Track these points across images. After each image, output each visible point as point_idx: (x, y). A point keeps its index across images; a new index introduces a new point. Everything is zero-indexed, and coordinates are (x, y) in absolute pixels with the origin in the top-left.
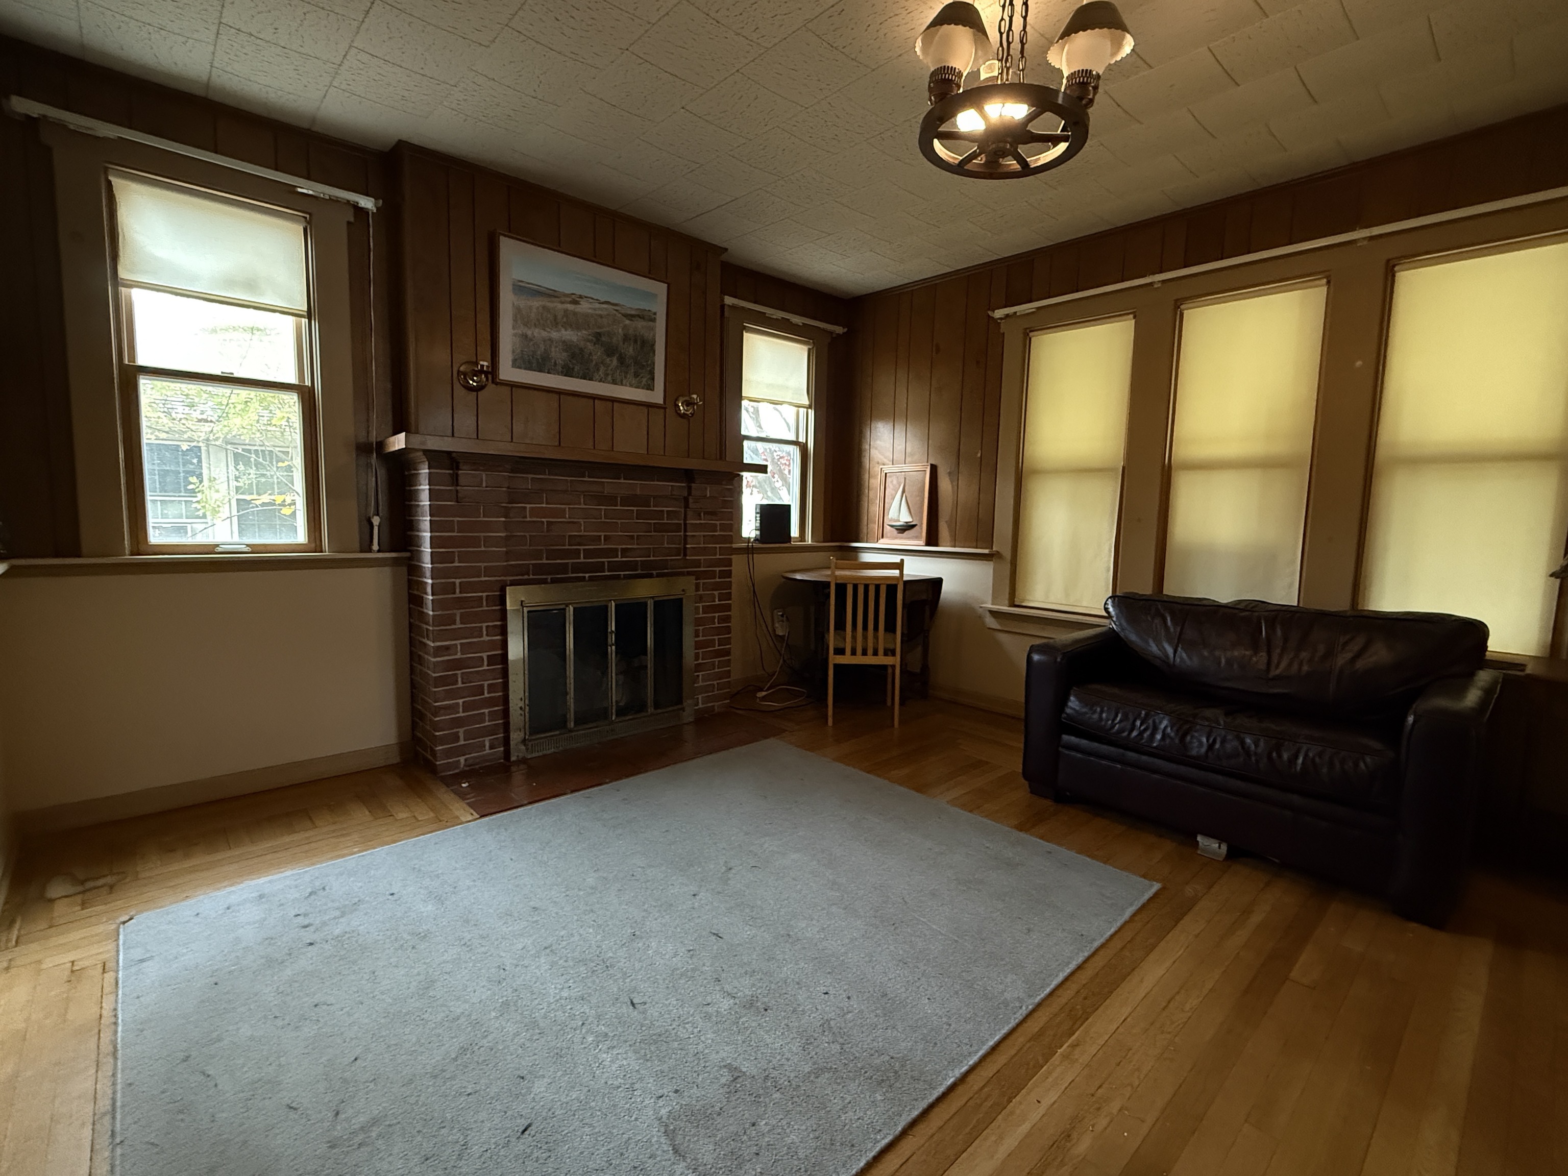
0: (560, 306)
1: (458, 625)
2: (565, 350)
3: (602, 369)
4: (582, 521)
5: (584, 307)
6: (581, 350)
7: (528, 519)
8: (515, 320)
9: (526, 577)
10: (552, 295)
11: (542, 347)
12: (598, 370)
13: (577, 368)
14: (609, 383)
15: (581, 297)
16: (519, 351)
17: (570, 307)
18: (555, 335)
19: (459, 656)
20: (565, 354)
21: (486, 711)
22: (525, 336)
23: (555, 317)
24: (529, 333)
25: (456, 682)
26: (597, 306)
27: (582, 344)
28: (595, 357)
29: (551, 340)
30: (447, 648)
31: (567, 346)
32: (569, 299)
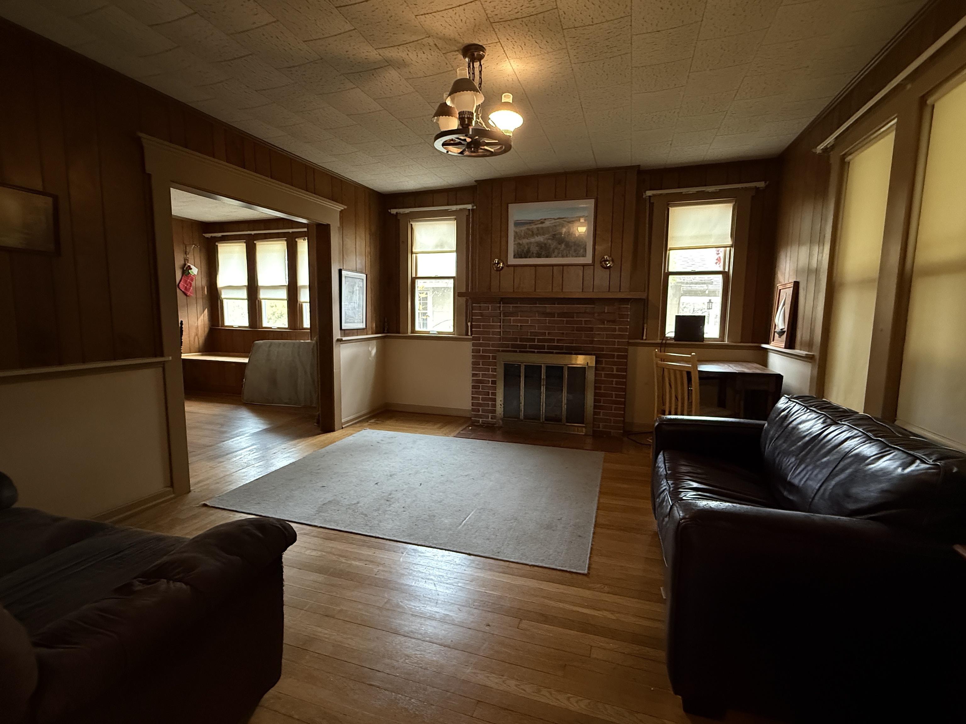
0: (535, 227)
1: (481, 366)
2: (537, 246)
3: (556, 251)
4: (536, 325)
5: (547, 224)
6: (545, 244)
7: (512, 324)
8: (515, 238)
9: (508, 349)
10: (531, 222)
11: (526, 247)
12: (554, 252)
13: (543, 253)
14: (560, 257)
15: (545, 219)
16: (516, 251)
17: (540, 226)
18: (533, 240)
19: (480, 378)
20: (537, 248)
21: (490, 403)
22: (519, 244)
23: (533, 232)
24: (521, 242)
25: (479, 389)
26: (554, 221)
27: (546, 242)
28: (552, 246)
29: (531, 243)
30: (477, 374)
31: (539, 244)
32: (539, 222)
